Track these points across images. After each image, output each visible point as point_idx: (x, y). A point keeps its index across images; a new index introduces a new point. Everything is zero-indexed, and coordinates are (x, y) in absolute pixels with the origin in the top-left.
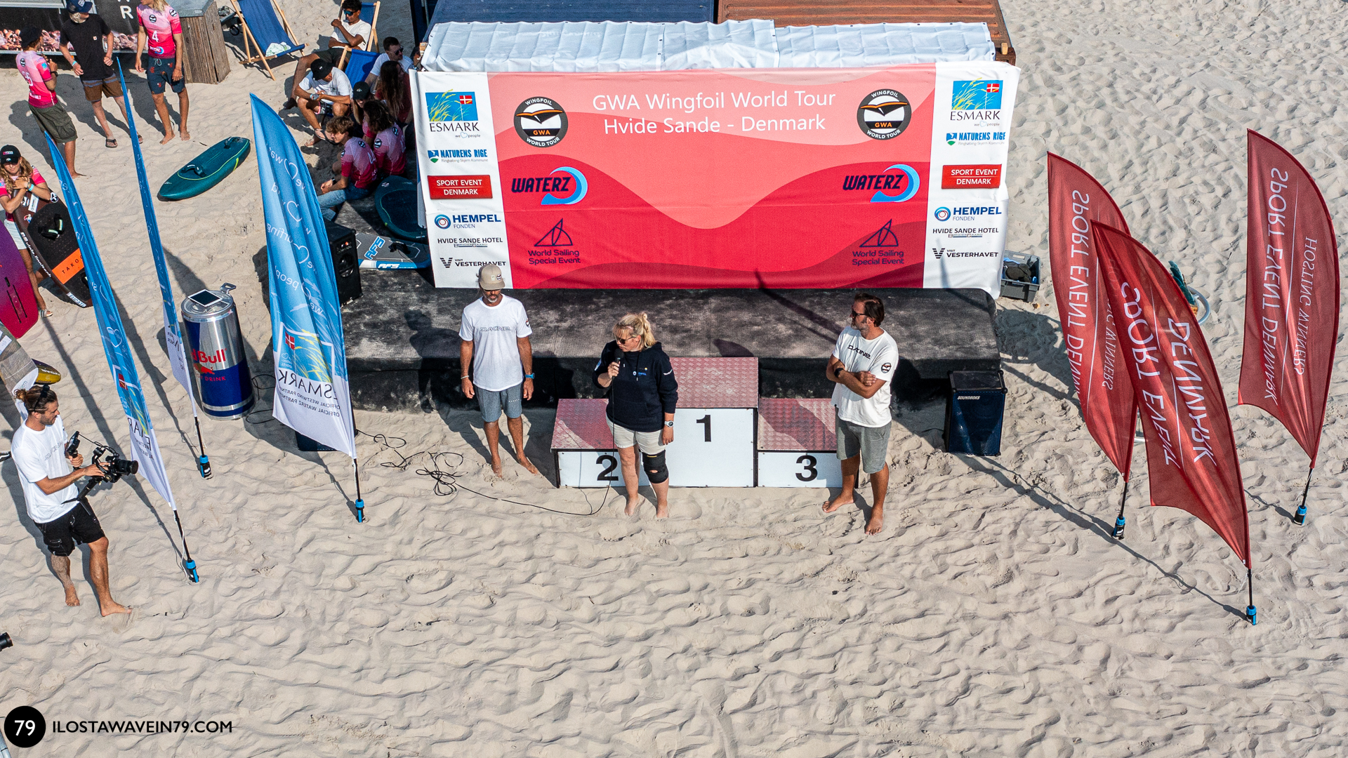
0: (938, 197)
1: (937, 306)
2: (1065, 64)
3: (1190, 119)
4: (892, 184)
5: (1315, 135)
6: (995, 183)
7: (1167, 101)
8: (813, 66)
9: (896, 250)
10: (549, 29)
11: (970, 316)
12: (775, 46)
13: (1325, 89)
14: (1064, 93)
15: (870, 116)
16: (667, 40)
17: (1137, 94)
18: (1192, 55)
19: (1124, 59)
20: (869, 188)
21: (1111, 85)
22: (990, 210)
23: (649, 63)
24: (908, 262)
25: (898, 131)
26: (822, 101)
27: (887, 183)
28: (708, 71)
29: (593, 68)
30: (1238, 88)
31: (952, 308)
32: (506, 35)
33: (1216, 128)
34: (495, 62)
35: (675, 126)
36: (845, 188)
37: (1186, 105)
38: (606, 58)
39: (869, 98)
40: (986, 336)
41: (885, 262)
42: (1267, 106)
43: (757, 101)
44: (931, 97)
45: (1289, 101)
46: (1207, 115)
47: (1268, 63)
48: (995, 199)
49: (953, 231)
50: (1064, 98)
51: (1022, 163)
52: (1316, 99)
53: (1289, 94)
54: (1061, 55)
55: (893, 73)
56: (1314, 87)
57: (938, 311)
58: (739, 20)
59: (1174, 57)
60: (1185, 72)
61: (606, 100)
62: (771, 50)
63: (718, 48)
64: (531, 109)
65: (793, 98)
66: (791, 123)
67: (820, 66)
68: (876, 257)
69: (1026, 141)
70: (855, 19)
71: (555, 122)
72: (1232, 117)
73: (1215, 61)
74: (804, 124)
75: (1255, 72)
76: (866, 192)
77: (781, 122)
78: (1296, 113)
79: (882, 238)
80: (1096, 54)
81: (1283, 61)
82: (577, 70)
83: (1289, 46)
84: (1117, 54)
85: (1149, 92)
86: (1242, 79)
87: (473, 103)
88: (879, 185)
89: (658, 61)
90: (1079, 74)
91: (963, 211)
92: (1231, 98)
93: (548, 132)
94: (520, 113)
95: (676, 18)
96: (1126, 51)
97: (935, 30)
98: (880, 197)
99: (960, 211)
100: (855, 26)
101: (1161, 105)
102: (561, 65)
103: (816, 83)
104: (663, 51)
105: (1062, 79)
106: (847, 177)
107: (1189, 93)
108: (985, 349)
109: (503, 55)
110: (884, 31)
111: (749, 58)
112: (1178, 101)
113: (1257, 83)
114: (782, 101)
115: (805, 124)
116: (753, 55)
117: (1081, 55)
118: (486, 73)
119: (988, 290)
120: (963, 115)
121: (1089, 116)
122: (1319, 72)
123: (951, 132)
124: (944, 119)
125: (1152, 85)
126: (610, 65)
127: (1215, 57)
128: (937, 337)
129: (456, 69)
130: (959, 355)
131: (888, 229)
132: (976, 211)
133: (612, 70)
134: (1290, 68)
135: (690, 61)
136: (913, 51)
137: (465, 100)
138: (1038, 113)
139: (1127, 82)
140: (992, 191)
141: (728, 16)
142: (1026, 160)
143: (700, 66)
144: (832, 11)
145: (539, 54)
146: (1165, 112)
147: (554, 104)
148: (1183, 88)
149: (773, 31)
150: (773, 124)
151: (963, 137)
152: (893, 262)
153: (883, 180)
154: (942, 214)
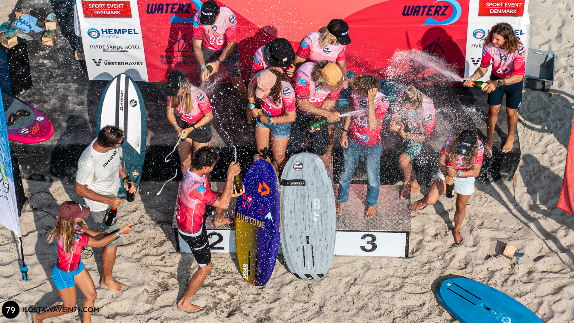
4: (441, 12)
6: (519, 14)
20: (422, 14)
27: (437, 11)
36: (403, 14)
79: (432, 50)
88: (430, 12)
98: (431, 20)
106: (406, 6)
131: (437, 44)
153: (433, 9)
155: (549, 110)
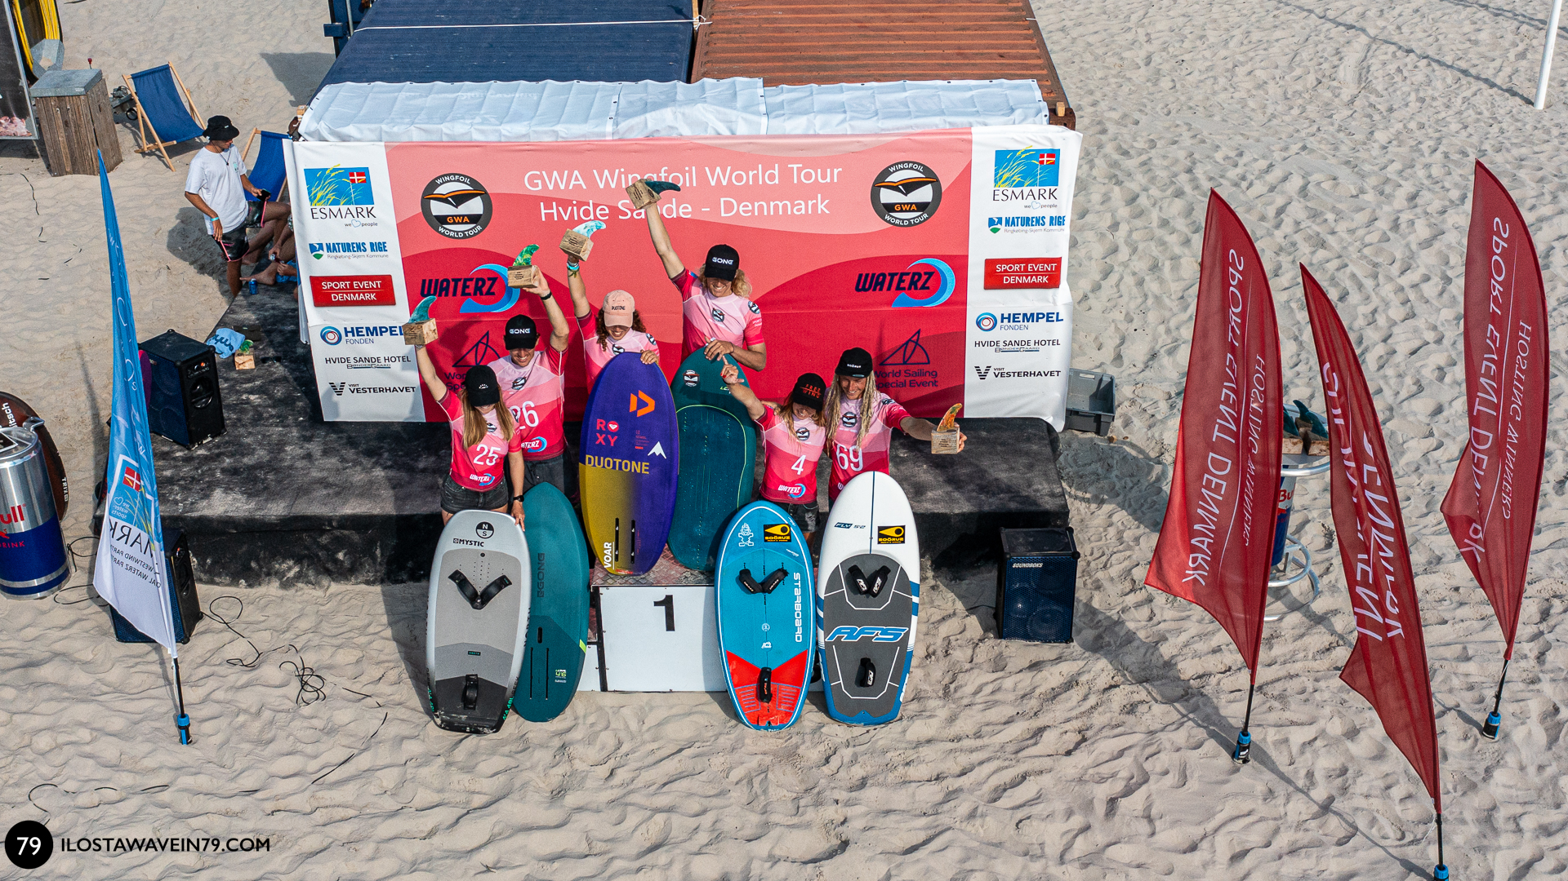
0: (980, 300)
1: (983, 441)
2: (1132, 147)
3: (1289, 208)
4: (920, 284)
5: (1445, 227)
6: (1053, 282)
7: (1259, 188)
8: (811, 132)
9: (926, 368)
10: (471, 90)
11: (1027, 454)
12: (763, 108)
13: (1450, 174)
14: (1133, 180)
15: (887, 196)
16: (623, 102)
17: (1222, 181)
18: (1283, 136)
19: (1203, 142)
20: (889, 289)
21: (1189, 171)
22: (1048, 317)
23: (597, 130)
24: (942, 386)
25: (925, 216)
26: (824, 177)
27: (913, 283)
28: (674, 139)
29: (524, 136)
30: (1343, 173)
31: (1003, 444)
32: (414, 98)
33: (1322, 219)
34: (395, 129)
35: (632, 212)
36: (857, 289)
37: (1283, 193)
38: (540, 124)
39: (886, 173)
40: (1049, 481)
41: (912, 384)
42: (1382, 193)
43: (739, 178)
44: (967, 170)
45: (1408, 188)
46: (1309, 204)
47: (1376, 145)
48: (1054, 303)
49: (1001, 345)
50: (1134, 186)
51: (1085, 262)
52: (1440, 185)
53: (1406, 179)
54: (1127, 137)
55: (915, 141)
56: (1436, 171)
57: (983, 448)
58: (719, 78)
59: (1263, 139)
60: (1277, 156)
61: (541, 177)
62: (758, 113)
63: (687, 110)
64: (443, 190)
65: (786, 174)
66: (785, 206)
67: (821, 133)
68: (901, 379)
69: (1090, 235)
70: (869, 76)
71: (475, 206)
72: (1339, 206)
73: (1312, 143)
74: (802, 208)
75: (1362, 155)
76: (884, 295)
77: (772, 204)
78: (1418, 201)
79: (908, 355)
80: (1169, 136)
81: (1395, 143)
82: (503, 139)
83: (1400, 126)
84: (1194, 136)
85: (1236, 179)
86: (1347, 163)
87: (367, 182)
88: (902, 285)
89: (609, 127)
90: (1150, 159)
91: (1013, 318)
92: (1337, 184)
93: (466, 219)
94: (429, 194)
95: (636, 78)
96: (1205, 133)
97: (970, 89)
98: (903, 301)
99: (1009, 318)
100: (867, 84)
101: (1253, 192)
102: (482, 132)
103: (817, 155)
104: (617, 114)
105: (1130, 164)
106: (861, 275)
107: (1285, 179)
108: (1047, 498)
109: (407, 120)
110: (905, 90)
111: (728, 122)
112: (1272, 189)
113: (1367, 167)
114: (772, 177)
115: (803, 206)
116: (734, 119)
117: (1151, 137)
118: (383, 144)
119: (1050, 420)
120: (1009, 194)
121: (1165, 205)
122: (1438, 155)
123: (995, 216)
124: (984, 201)
125: (1239, 170)
126: (546, 133)
127: (1312, 139)
128: (984, 483)
129: (344, 138)
130: (1013, 505)
131: (915, 341)
132: (1030, 318)
133: (547, 139)
134: (1404, 150)
135: (651, 126)
136: (942, 113)
137: (356, 178)
138: (1103, 203)
139: (1209, 167)
140: (1050, 292)
141: (705, 75)
142: (1090, 259)
143: (663, 134)
144: (838, 68)
145: (453, 120)
146: (1257, 201)
147: (473, 182)
148: (1277, 173)
149: (761, 91)
150: (761, 207)
151: (1010, 222)
152: (923, 384)
153: (907, 279)
154: (986, 322)
155: (1110, 461)
